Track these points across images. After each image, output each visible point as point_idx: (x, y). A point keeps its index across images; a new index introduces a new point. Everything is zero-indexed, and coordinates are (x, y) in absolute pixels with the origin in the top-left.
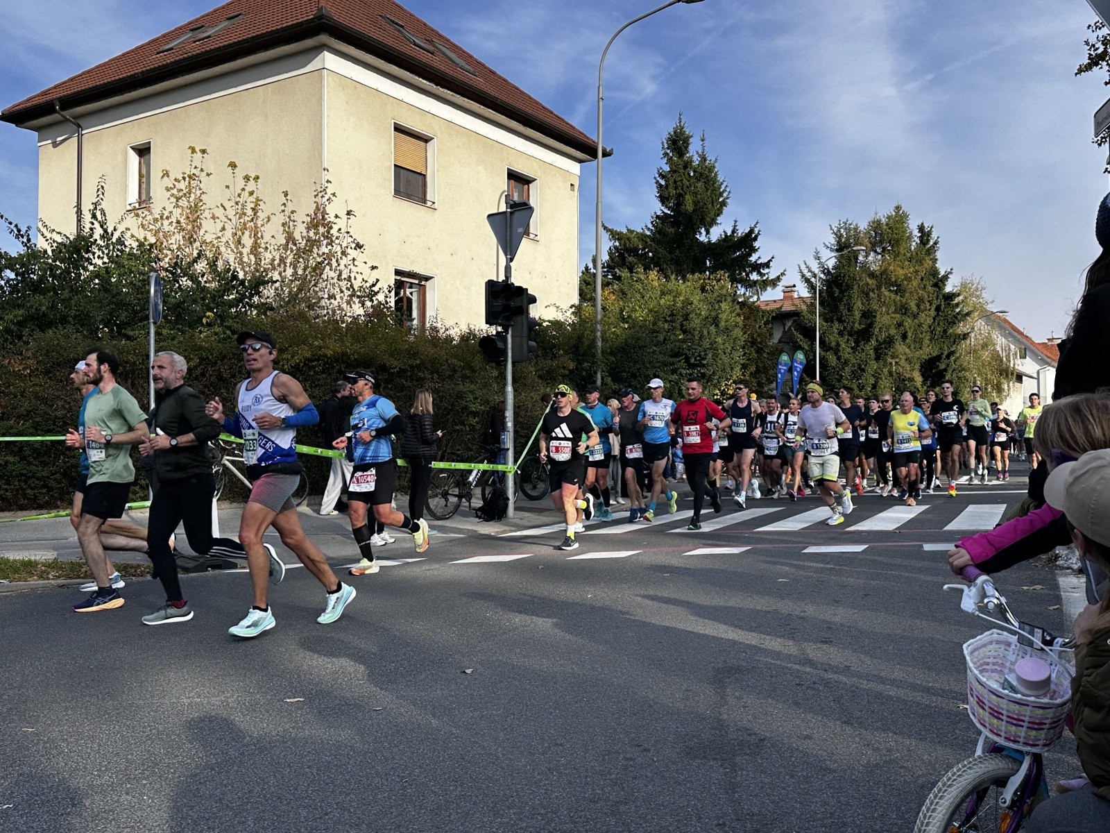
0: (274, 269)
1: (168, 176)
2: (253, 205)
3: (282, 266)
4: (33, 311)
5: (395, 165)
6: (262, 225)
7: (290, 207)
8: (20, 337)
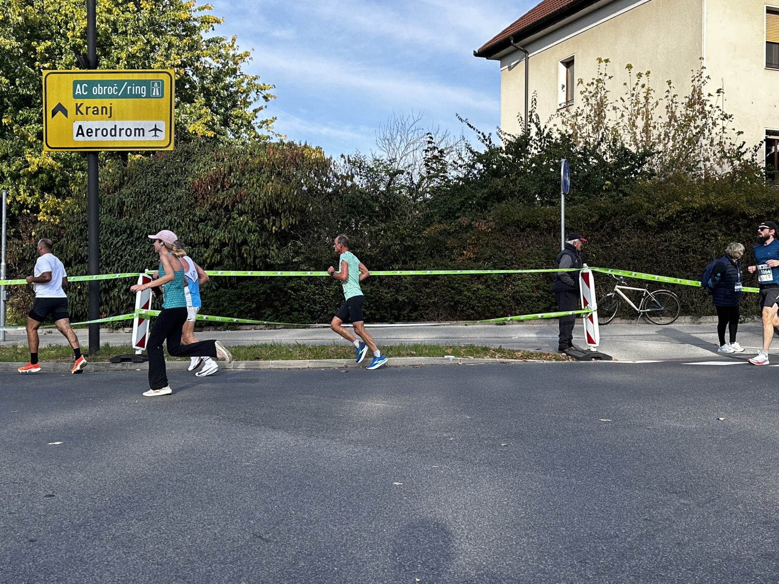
0: (660, 142)
1: (582, 83)
2: (645, 95)
3: (667, 139)
4: (493, 189)
5: (767, 42)
6: (652, 109)
7: (673, 92)
8: (486, 208)
